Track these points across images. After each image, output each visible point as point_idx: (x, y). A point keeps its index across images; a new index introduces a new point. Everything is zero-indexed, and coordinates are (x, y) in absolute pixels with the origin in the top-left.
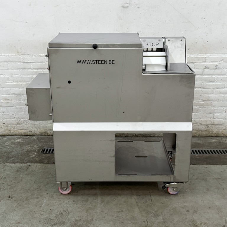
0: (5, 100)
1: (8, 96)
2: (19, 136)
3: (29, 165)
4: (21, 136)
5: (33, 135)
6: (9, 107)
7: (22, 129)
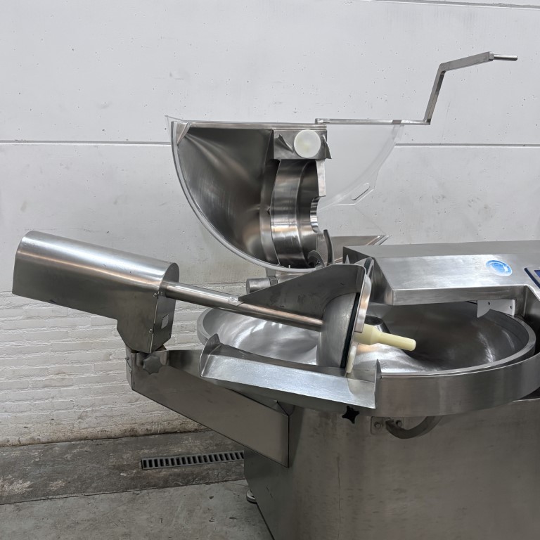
0: (58, 374)
1: (64, 365)
2: (82, 442)
3: (134, 494)
4: (86, 442)
5: (109, 438)
6: (64, 386)
7: (86, 428)
